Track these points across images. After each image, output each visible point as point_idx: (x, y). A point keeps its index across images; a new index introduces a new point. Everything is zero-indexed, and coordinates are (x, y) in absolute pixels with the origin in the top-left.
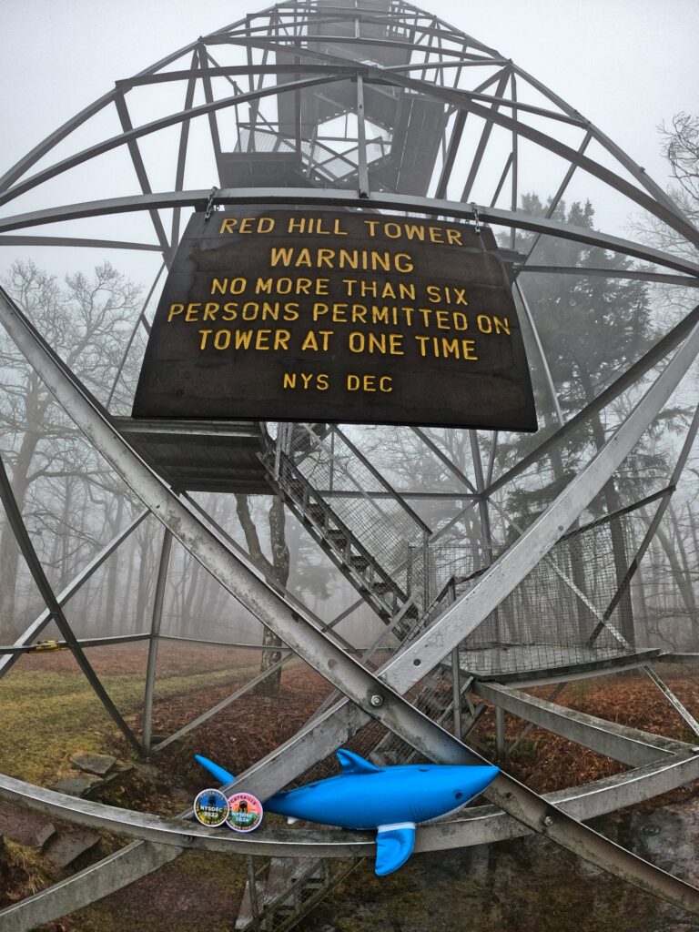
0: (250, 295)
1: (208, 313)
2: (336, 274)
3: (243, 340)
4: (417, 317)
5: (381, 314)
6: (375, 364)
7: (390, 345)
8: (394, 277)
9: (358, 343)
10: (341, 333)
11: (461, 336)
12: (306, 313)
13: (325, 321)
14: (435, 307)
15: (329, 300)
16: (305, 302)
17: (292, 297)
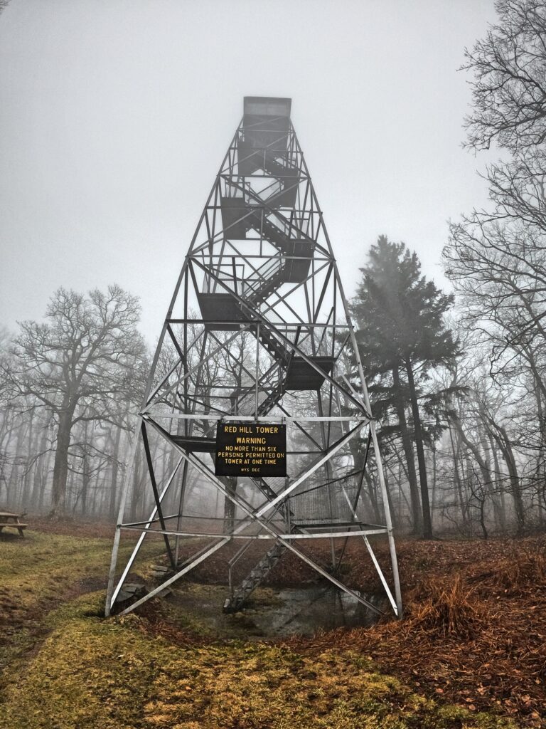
0: (233, 451)
1: (227, 455)
2: (250, 445)
3: (234, 461)
4: (265, 455)
5: (258, 455)
6: (257, 466)
7: (260, 462)
8: (261, 445)
9: (254, 462)
10: (251, 460)
11: (273, 459)
12: (244, 455)
13: (248, 457)
14: (269, 452)
15: (249, 452)
16: (244, 452)
17: (242, 452)
